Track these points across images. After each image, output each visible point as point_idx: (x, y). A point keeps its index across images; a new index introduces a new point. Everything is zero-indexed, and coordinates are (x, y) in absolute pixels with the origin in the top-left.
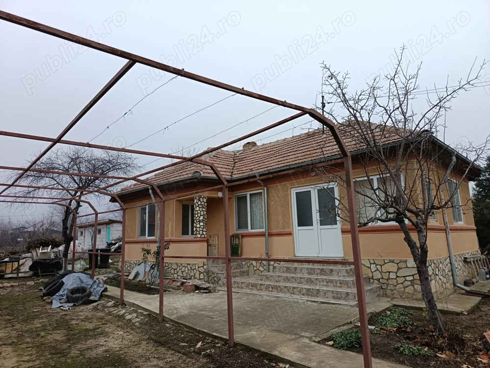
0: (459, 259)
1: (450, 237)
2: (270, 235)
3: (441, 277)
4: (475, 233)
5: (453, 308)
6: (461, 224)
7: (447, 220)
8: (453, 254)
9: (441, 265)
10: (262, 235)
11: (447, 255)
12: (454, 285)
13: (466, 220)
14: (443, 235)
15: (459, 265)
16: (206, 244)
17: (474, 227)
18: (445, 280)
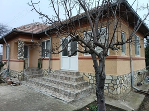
0: (136, 73)
1: (132, 63)
2: (52, 59)
3: (125, 85)
4: (145, 61)
5: (128, 106)
6: (139, 56)
7: (131, 54)
8: (133, 71)
9: (125, 78)
10: (48, 59)
11: (129, 72)
12: (132, 87)
13: (141, 55)
14: (128, 62)
15: (135, 76)
16: (23, 63)
17: (144, 58)
18: (127, 86)
